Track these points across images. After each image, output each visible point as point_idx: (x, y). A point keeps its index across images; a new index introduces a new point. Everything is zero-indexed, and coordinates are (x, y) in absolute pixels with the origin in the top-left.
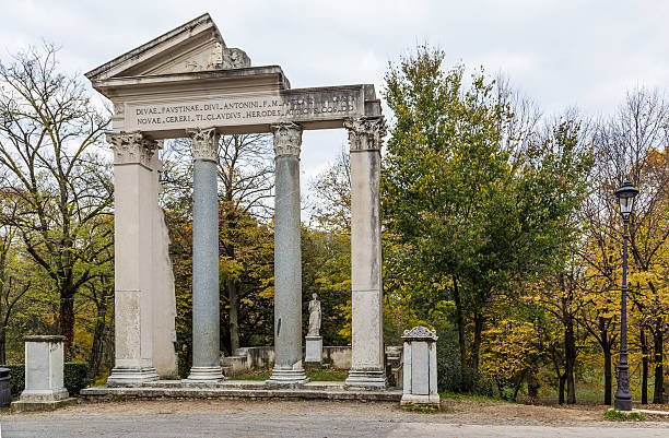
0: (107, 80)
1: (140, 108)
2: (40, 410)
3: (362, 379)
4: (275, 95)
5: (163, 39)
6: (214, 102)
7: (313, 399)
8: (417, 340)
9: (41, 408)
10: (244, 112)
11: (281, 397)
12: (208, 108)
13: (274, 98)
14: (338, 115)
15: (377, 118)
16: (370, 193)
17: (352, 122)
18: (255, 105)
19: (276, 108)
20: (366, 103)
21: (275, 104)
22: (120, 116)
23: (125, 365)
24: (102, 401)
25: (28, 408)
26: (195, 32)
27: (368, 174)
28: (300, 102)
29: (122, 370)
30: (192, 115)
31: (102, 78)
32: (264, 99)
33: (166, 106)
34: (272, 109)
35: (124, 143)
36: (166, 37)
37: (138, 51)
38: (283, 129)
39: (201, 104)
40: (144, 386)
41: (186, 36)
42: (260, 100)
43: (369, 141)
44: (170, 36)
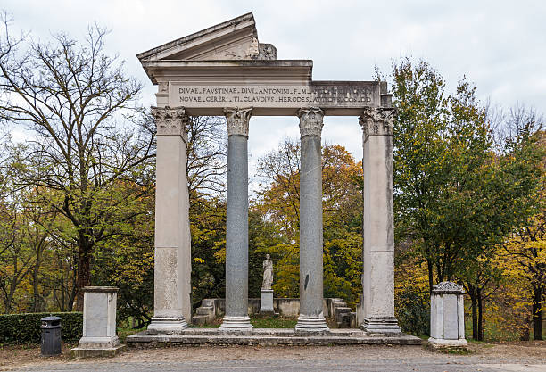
0: (157, 61)
1: (183, 87)
2: (100, 356)
3: (381, 326)
4: (304, 84)
5: (211, 30)
6: (250, 87)
7: (345, 344)
8: (448, 293)
9: (101, 354)
10: (277, 96)
11: (316, 343)
12: (245, 91)
13: (304, 87)
14: (358, 105)
15: (391, 109)
16: (385, 170)
17: (371, 111)
18: (287, 91)
19: (306, 96)
20: (381, 96)
21: (304, 91)
22: (164, 93)
23: (163, 314)
24: (147, 348)
25: (87, 355)
26: (239, 27)
27: (384, 154)
28: (326, 92)
29: (160, 319)
30: (231, 96)
31: (153, 59)
32: (295, 87)
33: (207, 87)
34: (300, 96)
35: (168, 117)
36: (213, 29)
37: (187, 39)
38: (311, 113)
39: (239, 88)
40: (183, 333)
41: (230, 30)
42: (291, 88)
43: (384, 127)
44: (217, 28)
